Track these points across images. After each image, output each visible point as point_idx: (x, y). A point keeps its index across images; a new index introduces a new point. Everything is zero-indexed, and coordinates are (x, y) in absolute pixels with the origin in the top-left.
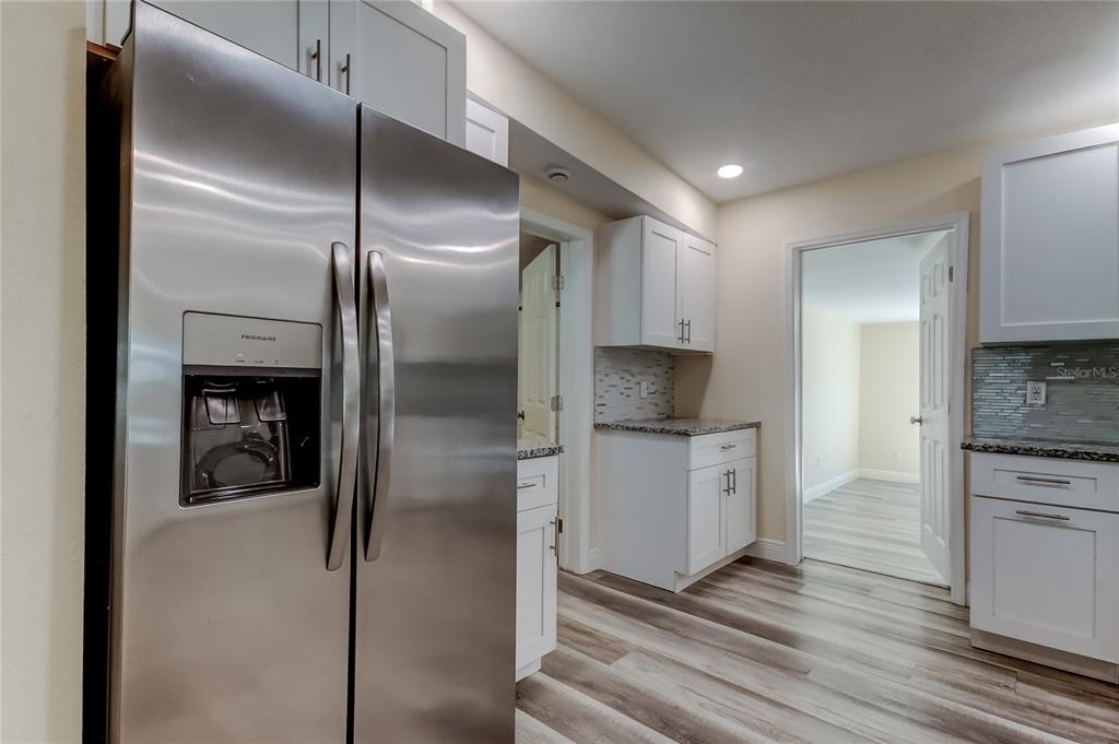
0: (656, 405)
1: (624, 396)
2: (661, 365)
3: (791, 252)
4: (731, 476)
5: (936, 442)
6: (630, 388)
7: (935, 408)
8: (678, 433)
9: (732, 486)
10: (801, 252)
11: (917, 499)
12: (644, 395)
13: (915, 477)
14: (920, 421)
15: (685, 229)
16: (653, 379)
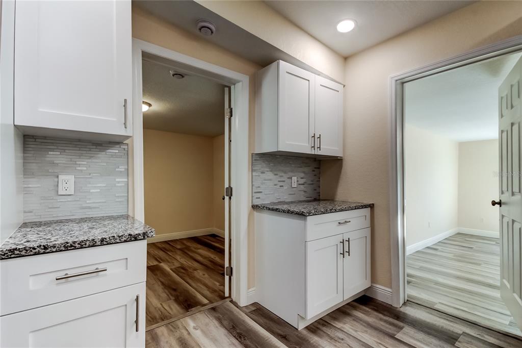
0: (305, 192)
1: (278, 187)
2: (309, 166)
3: (394, 82)
4: (346, 244)
5: (513, 221)
6: (284, 181)
7: (513, 194)
8: (297, 214)
9: (346, 249)
10: (403, 83)
11: (497, 249)
12: (295, 185)
13: (496, 234)
14: (500, 203)
15: (319, 73)
16: (302, 175)
